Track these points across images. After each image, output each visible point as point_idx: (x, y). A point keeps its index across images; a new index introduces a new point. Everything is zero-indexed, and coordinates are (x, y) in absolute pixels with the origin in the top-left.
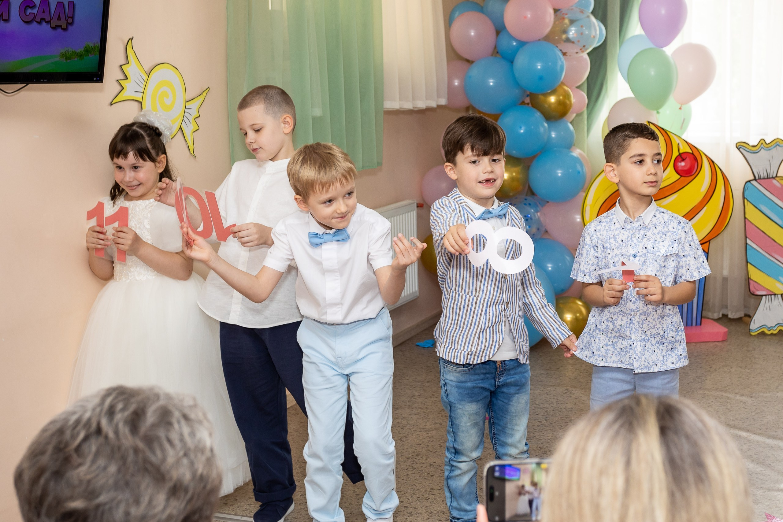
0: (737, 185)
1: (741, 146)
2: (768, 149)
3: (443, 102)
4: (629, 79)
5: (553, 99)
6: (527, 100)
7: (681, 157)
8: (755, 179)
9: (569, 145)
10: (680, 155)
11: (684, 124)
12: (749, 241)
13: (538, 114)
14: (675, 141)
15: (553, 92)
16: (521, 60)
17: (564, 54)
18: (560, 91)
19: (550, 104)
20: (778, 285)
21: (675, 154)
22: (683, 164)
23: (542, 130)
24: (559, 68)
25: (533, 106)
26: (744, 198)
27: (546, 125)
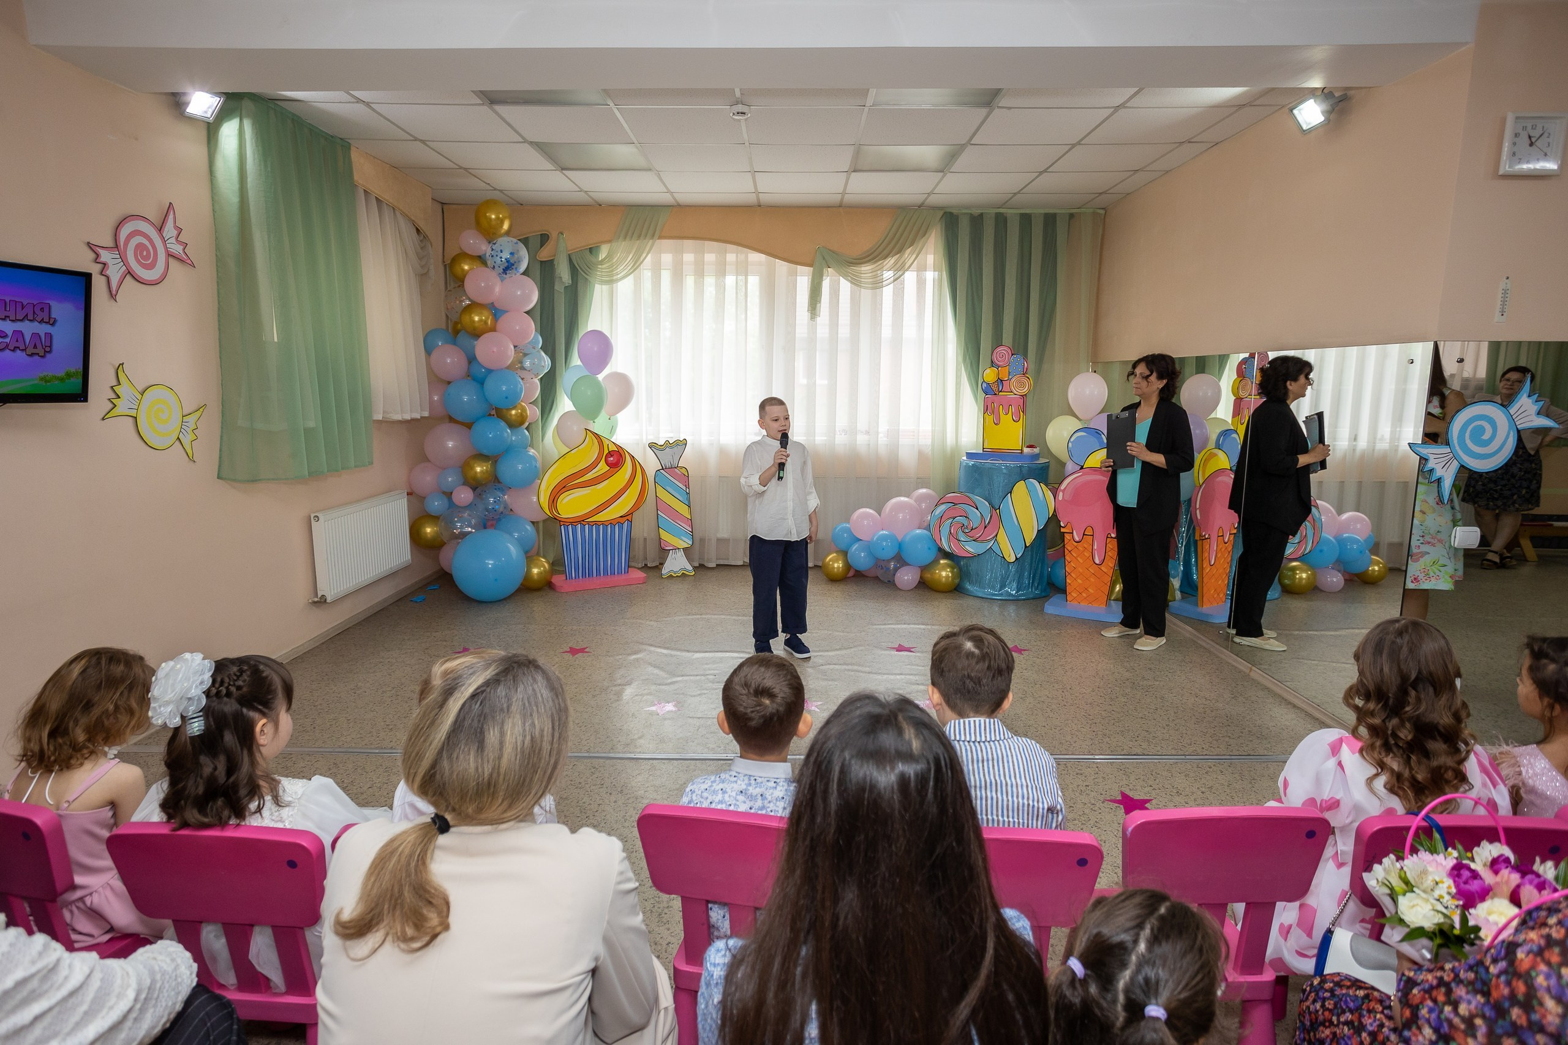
0: (650, 473)
1: (652, 446)
2: (671, 448)
3: (426, 414)
4: (572, 398)
5: (513, 412)
6: (493, 412)
7: (610, 454)
8: (663, 469)
9: (526, 446)
10: (609, 452)
11: (613, 430)
12: (659, 512)
13: (503, 424)
14: (606, 442)
15: (514, 408)
16: (489, 384)
17: (522, 379)
18: (519, 406)
19: (511, 415)
20: (681, 542)
21: (606, 452)
22: (612, 459)
23: (506, 435)
24: (518, 390)
25: (498, 417)
26: (655, 482)
27: (509, 431)
